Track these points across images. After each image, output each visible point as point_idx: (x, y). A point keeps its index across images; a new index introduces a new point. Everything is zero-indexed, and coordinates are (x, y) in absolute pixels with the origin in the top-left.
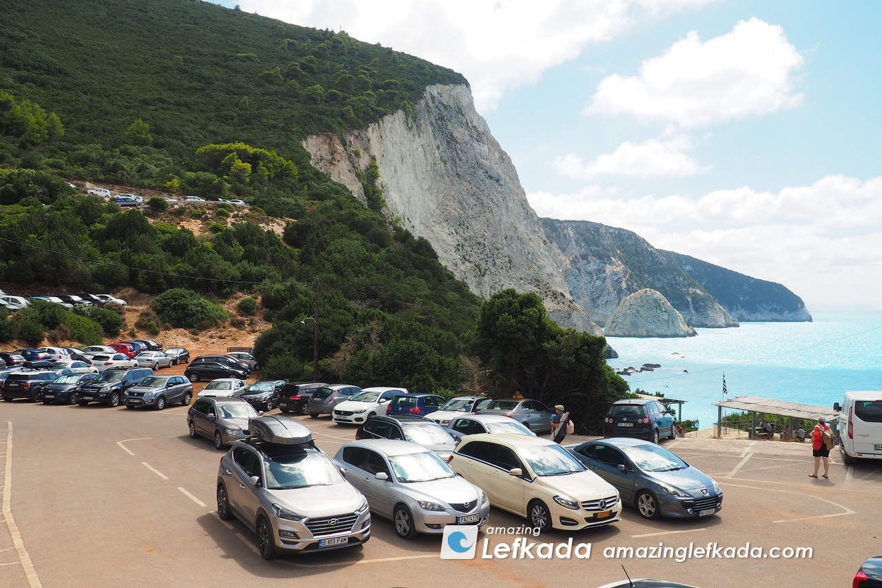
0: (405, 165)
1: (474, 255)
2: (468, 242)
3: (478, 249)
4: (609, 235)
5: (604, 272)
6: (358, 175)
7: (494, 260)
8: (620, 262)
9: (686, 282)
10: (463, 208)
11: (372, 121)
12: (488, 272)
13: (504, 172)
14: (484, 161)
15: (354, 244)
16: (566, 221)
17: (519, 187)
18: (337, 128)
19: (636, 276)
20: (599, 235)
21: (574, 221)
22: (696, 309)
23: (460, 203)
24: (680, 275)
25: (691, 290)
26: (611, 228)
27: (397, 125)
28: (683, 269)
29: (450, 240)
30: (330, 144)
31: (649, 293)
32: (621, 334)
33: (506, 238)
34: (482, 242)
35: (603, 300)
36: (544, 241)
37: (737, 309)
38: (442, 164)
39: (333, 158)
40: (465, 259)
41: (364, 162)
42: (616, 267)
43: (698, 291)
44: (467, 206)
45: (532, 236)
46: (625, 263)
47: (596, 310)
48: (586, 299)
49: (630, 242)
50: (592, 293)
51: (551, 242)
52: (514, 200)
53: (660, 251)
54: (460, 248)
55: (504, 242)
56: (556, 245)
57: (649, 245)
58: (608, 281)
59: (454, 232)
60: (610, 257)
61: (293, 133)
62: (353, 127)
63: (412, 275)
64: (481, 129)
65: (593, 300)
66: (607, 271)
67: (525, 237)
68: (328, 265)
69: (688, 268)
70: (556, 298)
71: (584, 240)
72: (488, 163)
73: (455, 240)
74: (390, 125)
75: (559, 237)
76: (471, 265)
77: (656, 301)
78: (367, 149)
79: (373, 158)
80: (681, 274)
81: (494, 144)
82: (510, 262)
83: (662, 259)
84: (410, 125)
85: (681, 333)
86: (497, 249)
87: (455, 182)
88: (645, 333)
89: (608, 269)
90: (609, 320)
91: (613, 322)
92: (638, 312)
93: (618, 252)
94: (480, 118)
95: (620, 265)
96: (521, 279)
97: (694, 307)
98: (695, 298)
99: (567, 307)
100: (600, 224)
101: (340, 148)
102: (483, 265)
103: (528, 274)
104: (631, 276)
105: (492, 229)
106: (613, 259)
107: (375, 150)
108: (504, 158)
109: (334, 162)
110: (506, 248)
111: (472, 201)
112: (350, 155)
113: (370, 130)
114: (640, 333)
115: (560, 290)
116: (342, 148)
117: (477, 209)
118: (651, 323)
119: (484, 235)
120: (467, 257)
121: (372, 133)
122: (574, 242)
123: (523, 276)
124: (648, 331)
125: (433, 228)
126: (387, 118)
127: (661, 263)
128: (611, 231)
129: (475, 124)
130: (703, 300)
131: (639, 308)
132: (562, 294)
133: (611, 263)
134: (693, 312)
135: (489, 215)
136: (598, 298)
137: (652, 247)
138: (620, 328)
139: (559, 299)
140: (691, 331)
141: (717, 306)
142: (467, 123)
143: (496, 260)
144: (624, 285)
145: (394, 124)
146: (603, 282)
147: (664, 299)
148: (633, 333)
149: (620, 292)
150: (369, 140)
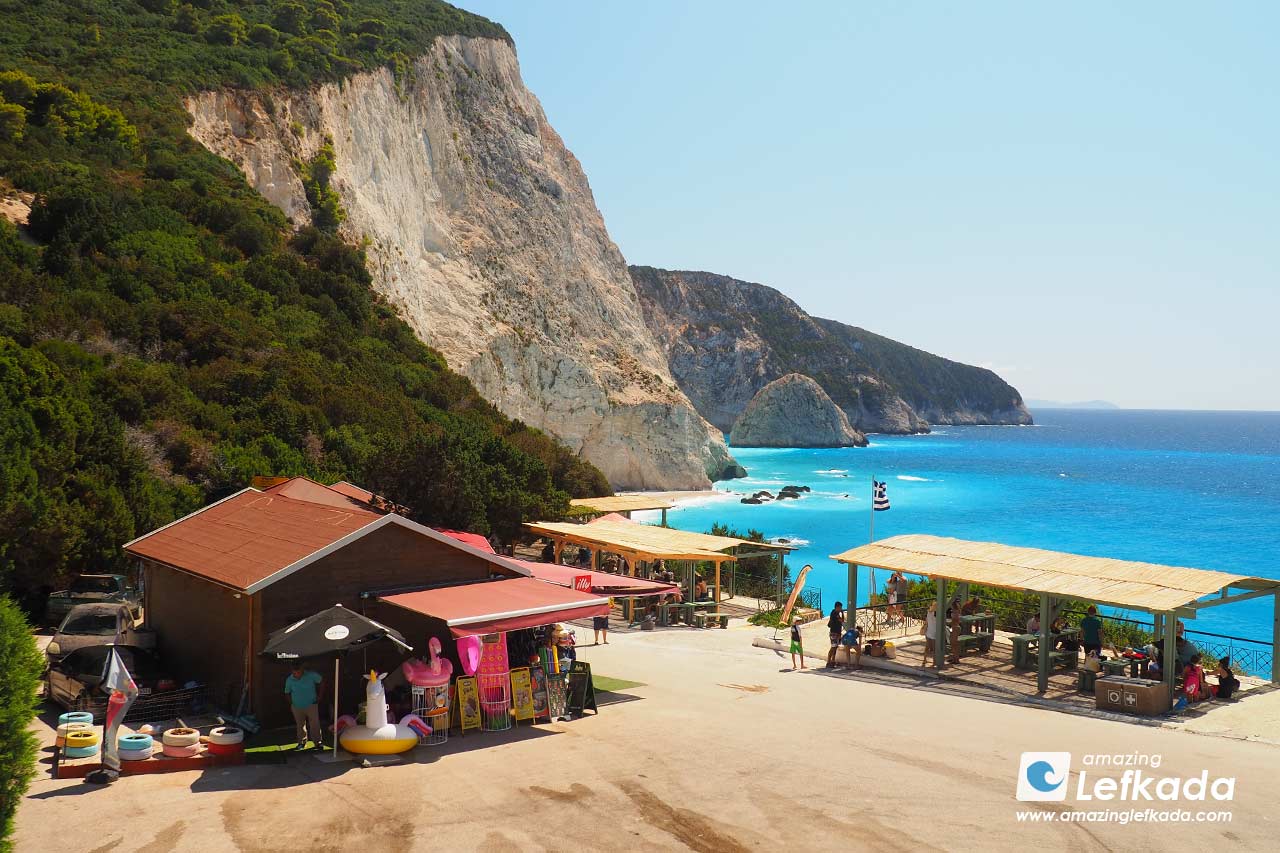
0: (392, 161)
1: (513, 313)
2: (502, 290)
3: (520, 303)
4: (739, 294)
5: (733, 349)
6: (296, 166)
7: (545, 321)
8: (755, 335)
9: (853, 366)
10: (497, 236)
11: (329, 79)
12: (535, 340)
13: (567, 184)
14: (534, 164)
15: (178, 244)
16: (675, 272)
17: (592, 208)
18: (260, 85)
19: (780, 356)
20: (724, 294)
21: (688, 273)
22: (868, 406)
23: (492, 228)
24: (844, 354)
25: (861, 378)
26: (743, 283)
27: (379, 90)
28: (849, 347)
29: (471, 286)
30: (242, 109)
31: (798, 380)
32: (756, 442)
33: (567, 287)
34: (527, 291)
35: (730, 393)
36: (632, 295)
37: (927, 406)
38: (461, 163)
39: (248, 133)
40: (497, 318)
41: (308, 146)
42: (749, 343)
43: (871, 379)
44: (502, 234)
45: (612, 286)
46: (764, 337)
47: (720, 408)
48: (706, 391)
49: (772, 305)
50: (714, 381)
51: (653, 304)
52: (584, 227)
53: (815, 319)
54: (489, 299)
55: (564, 292)
56: (660, 308)
57: (799, 309)
58: (739, 365)
59: (479, 274)
60: (741, 326)
61: (170, 84)
62: (291, 87)
63: (291, 302)
64: (530, 113)
65: (716, 393)
66: (737, 349)
67: (600, 287)
68: (103, 279)
69: (857, 345)
70: (647, 383)
71: (703, 302)
72: (539, 166)
73: (479, 285)
74: (364, 90)
75: (665, 295)
76: (505, 327)
77: (808, 392)
78: (315, 125)
79: (328, 141)
80: (846, 354)
81: (552, 139)
82: (573, 324)
83: (821, 332)
84: (402, 95)
85: (845, 441)
86: (552, 304)
87: (484, 195)
88: (790, 442)
89: (739, 345)
90: (737, 422)
91: (743, 425)
92: (781, 410)
93: (754, 319)
94: (529, 97)
95: (756, 340)
96: (592, 352)
97: (864, 403)
98: (866, 388)
99: (664, 398)
100: (728, 277)
101: (261, 115)
102: (528, 328)
103: (604, 346)
104: (772, 358)
105: (543, 271)
106: (747, 331)
107: (332, 126)
108: (567, 159)
109: (248, 140)
110: (566, 303)
111: (512, 225)
112: (283, 131)
113: (324, 91)
114: (785, 442)
115: (655, 372)
116: (266, 117)
117: (521, 238)
118: (800, 426)
119: (530, 281)
120: (501, 316)
121: (326, 97)
122: (687, 305)
123: (595, 347)
124: (796, 439)
125: (443, 267)
126: (360, 79)
127: (818, 338)
128: (744, 287)
129: (521, 103)
130: (878, 392)
131: (783, 404)
132: (657, 377)
133: (743, 337)
134: (864, 410)
135: (538, 249)
136: (723, 389)
137: (805, 313)
138: (754, 434)
139: (652, 385)
140: (859, 438)
141: (899, 401)
142: (507, 103)
143: (550, 321)
144: (762, 371)
145: (373, 89)
146: (732, 365)
147: (819, 390)
148: (773, 441)
149: (757, 381)
150: (321, 110)
